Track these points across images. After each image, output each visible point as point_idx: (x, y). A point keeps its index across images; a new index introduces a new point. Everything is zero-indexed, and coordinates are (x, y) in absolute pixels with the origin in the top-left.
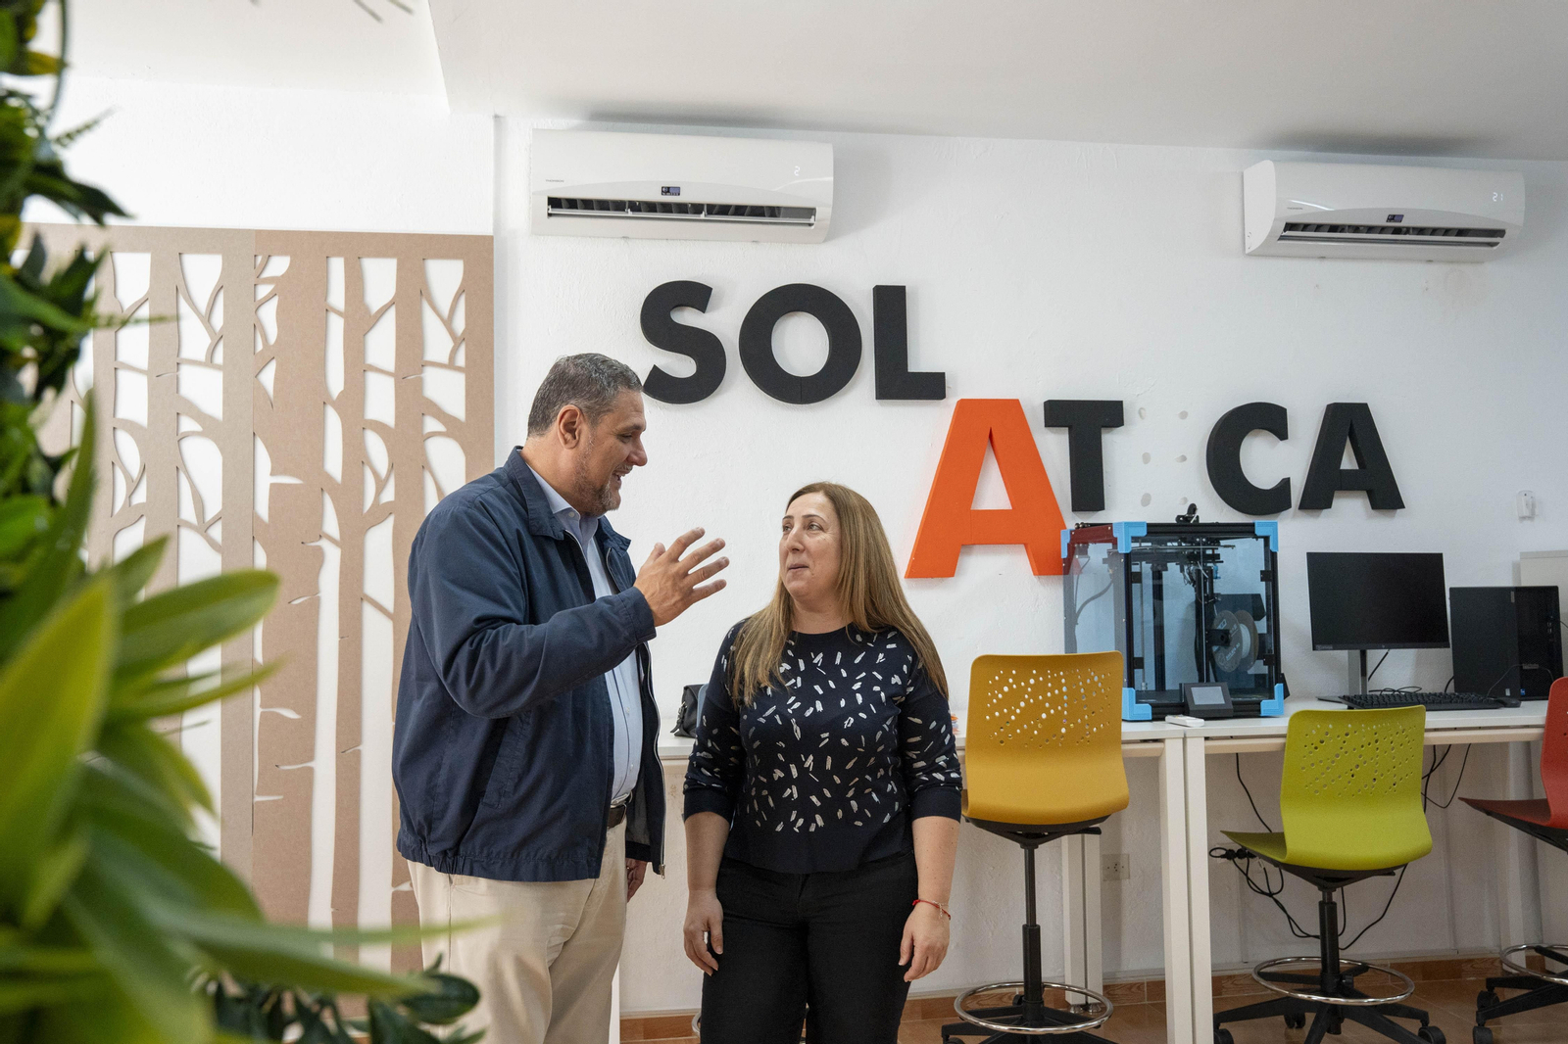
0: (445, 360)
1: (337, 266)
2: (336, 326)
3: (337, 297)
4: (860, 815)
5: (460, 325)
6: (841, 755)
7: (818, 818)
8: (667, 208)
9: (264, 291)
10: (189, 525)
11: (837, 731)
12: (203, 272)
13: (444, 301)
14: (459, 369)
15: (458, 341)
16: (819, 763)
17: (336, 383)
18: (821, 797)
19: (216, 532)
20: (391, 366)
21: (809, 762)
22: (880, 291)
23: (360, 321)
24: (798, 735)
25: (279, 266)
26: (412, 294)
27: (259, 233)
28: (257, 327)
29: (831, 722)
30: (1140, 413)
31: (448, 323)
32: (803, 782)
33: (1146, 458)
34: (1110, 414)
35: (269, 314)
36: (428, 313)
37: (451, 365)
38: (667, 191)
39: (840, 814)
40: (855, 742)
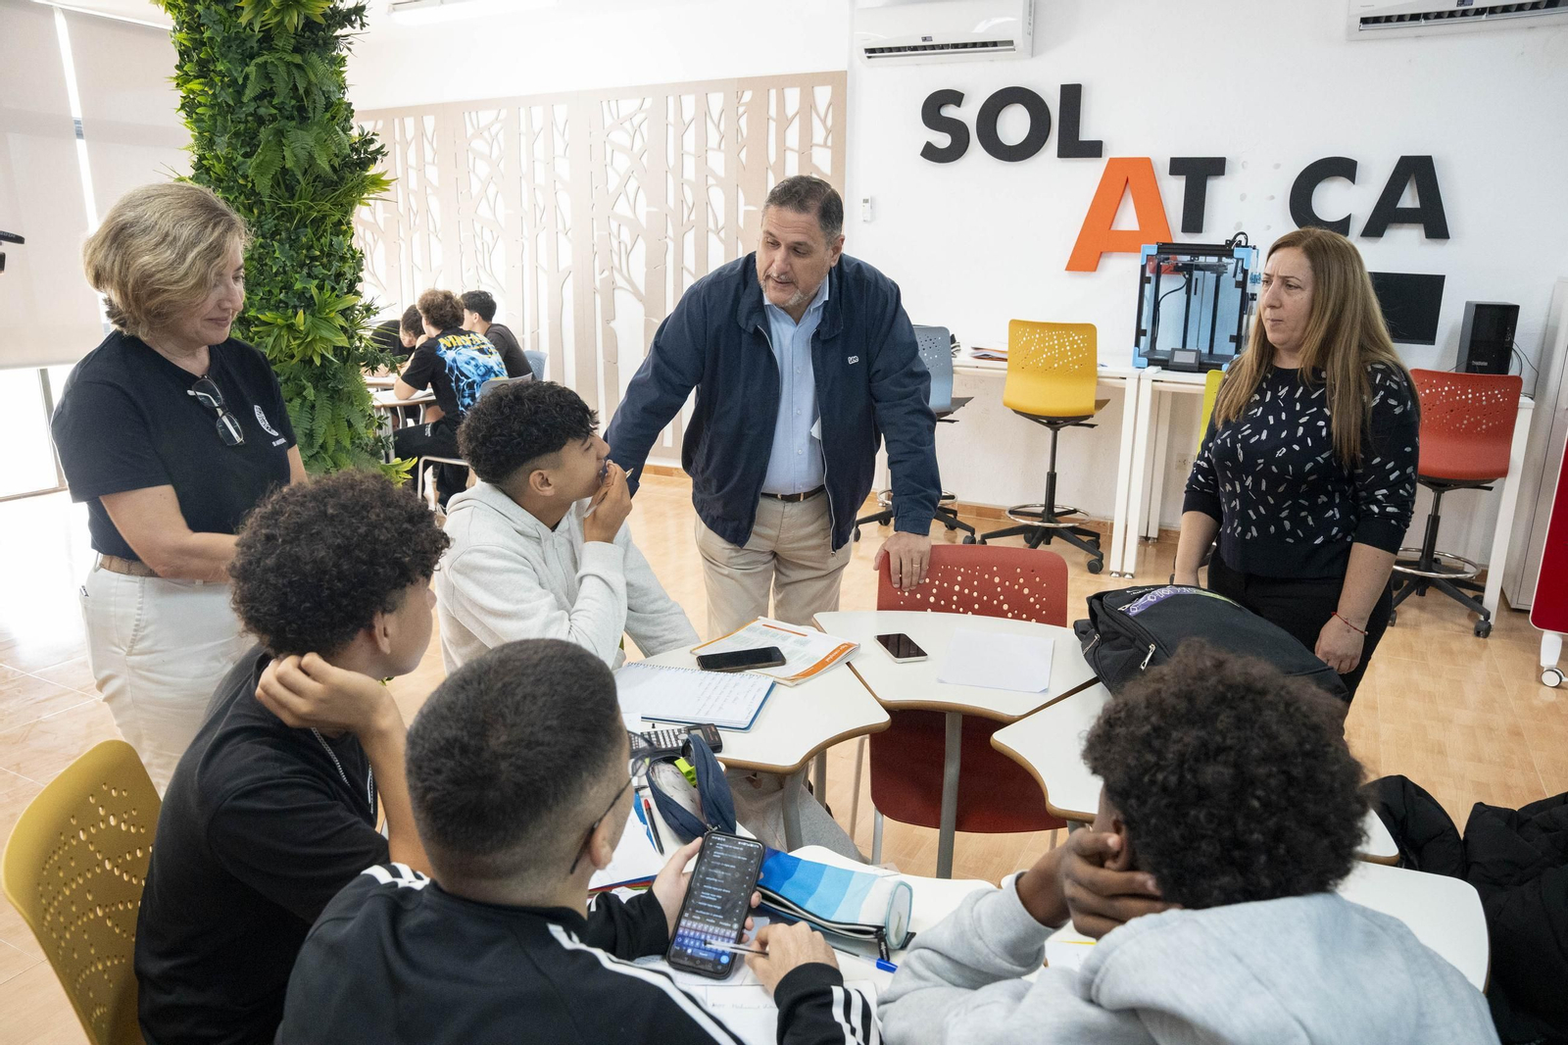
0: (822, 142)
1: (773, 92)
2: (773, 125)
3: (773, 112)
4: (1292, 533)
5: (829, 122)
6: (1274, 481)
7: (1253, 529)
8: (924, 48)
9: (741, 110)
10: (712, 230)
11: (1270, 459)
12: (716, 101)
13: (822, 110)
14: (828, 147)
15: (829, 132)
16: (1256, 483)
17: (772, 158)
18: (1257, 512)
19: (722, 234)
20: (797, 148)
21: (1249, 482)
22: (1064, 88)
23: (784, 123)
24: (1241, 457)
25: (747, 96)
26: (808, 106)
27: (739, 79)
28: (738, 130)
29: (1266, 450)
30: (1243, 165)
31: (824, 122)
32: (1243, 497)
33: (1243, 197)
34: (1216, 166)
35: (743, 122)
36: (814, 116)
37: (825, 145)
38: (925, 39)
39: (1272, 529)
40: (1283, 470)
